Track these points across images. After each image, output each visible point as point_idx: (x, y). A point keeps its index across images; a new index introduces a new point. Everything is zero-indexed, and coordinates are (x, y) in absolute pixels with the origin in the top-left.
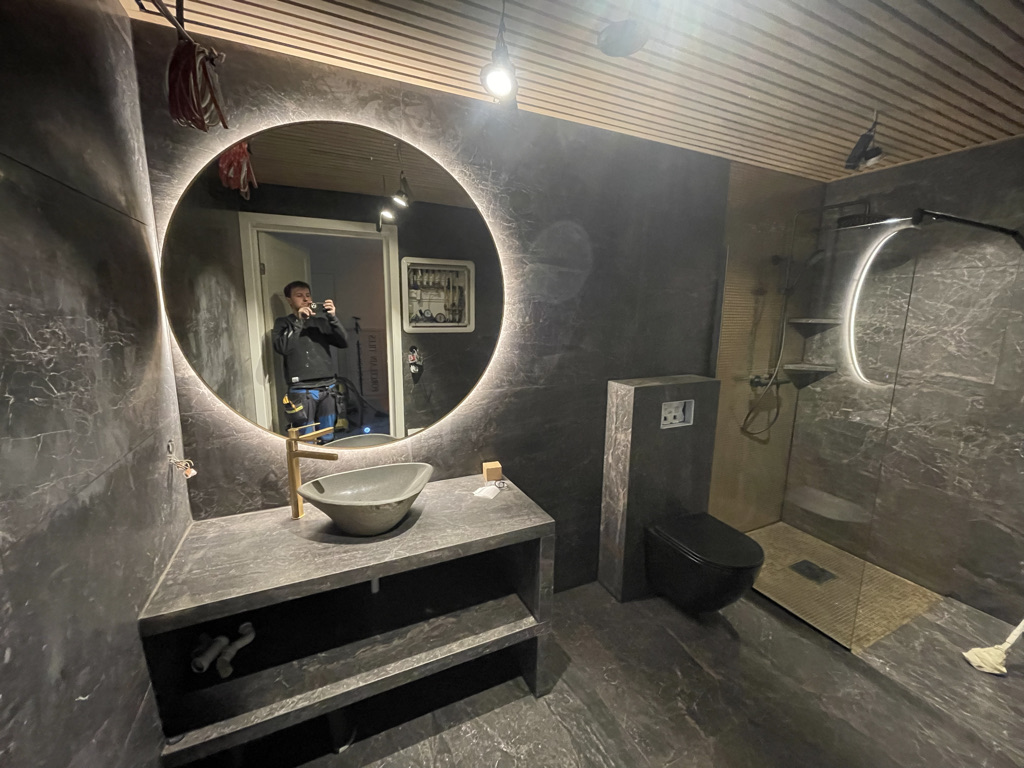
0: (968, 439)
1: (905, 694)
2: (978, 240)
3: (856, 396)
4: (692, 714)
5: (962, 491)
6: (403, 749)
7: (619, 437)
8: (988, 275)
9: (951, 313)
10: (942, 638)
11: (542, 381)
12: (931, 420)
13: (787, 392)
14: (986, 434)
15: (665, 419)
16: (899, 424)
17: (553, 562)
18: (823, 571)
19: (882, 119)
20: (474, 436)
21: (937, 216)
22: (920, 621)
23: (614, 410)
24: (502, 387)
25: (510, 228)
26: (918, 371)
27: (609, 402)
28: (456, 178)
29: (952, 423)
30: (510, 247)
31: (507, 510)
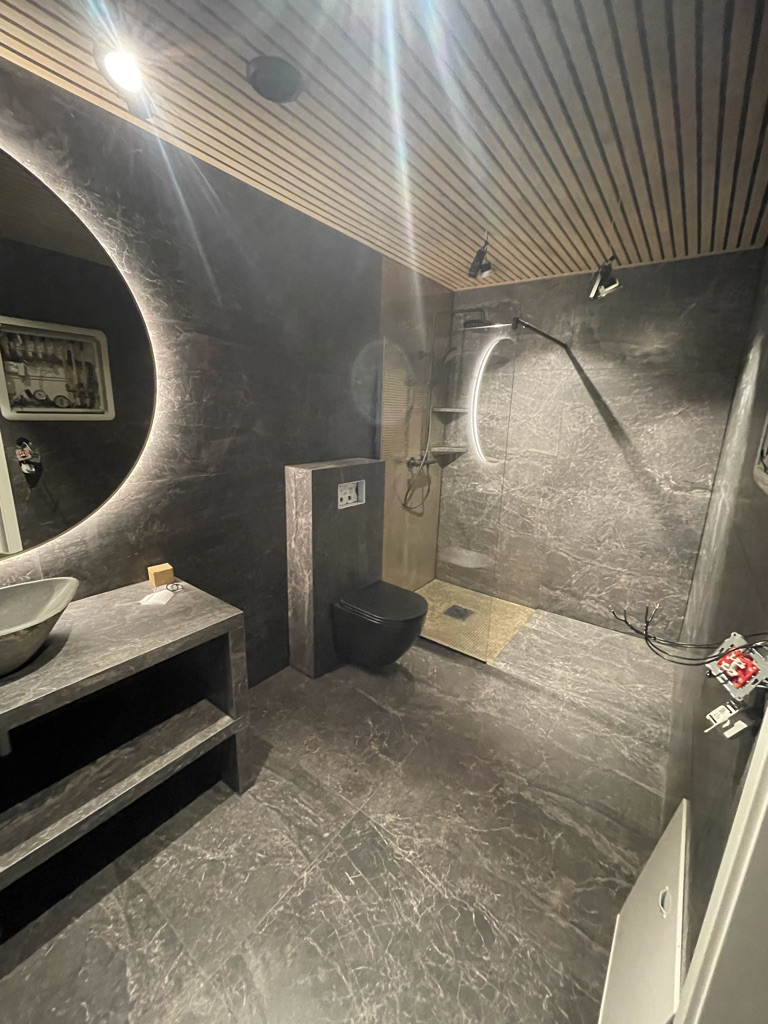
0: (544, 496)
1: (518, 682)
2: (544, 348)
3: (480, 471)
4: (384, 751)
5: (542, 533)
7: (300, 521)
8: (553, 376)
9: (533, 404)
10: (536, 637)
11: (212, 469)
12: (524, 484)
13: (433, 471)
14: (553, 491)
15: (341, 500)
16: (507, 490)
17: (244, 654)
18: (465, 610)
20: (133, 538)
22: (525, 630)
23: (293, 495)
24: (164, 476)
25: (154, 285)
26: (516, 449)
27: (287, 487)
29: (535, 486)
30: (156, 309)
31: (184, 612)
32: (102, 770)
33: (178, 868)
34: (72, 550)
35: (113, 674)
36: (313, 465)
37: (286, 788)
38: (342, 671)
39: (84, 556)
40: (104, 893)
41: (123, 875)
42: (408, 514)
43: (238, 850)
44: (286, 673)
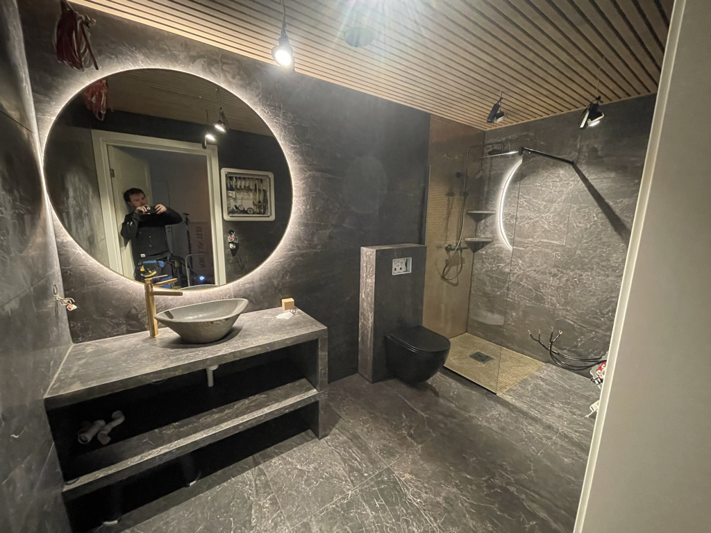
0: (555, 275)
1: (521, 411)
2: (554, 166)
3: (503, 255)
4: (411, 436)
5: (553, 305)
6: (233, 477)
7: (368, 281)
8: (562, 186)
9: (545, 207)
10: (542, 383)
11: (319, 247)
12: (538, 266)
13: (467, 254)
14: (562, 272)
15: (395, 269)
16: (524, 270)
17: (327, 354)
18: (487, 357)
19: (504, 96)
20: (276, 282)
21: (531, 151)
22: (533, 377)
23: (365, 265)
24: (294, 250)
25: (295, 148)
26: (531, 239)
27: (362, 260)
28: (258, 114)
29: (547, 267)
30: (295, 160)
31: (295, 324)
32: (252, 402)
33: (283, 468)
34: (247, 286)
35: (259, 349)
36: (377, 247)
37: (346, 442)
38: (391, 382)
39: (252, 290)
40: (247, 470)
41: (257, 464)
42: (445, 283)
43: (315, 468)
44: (355, 377)
